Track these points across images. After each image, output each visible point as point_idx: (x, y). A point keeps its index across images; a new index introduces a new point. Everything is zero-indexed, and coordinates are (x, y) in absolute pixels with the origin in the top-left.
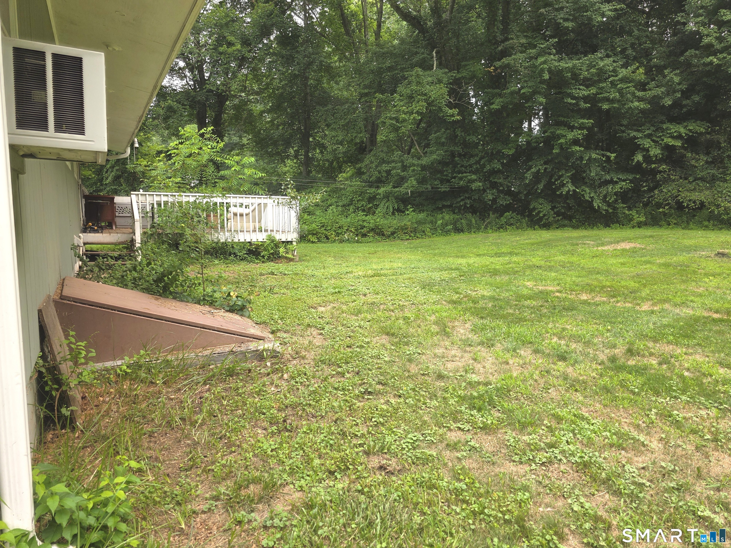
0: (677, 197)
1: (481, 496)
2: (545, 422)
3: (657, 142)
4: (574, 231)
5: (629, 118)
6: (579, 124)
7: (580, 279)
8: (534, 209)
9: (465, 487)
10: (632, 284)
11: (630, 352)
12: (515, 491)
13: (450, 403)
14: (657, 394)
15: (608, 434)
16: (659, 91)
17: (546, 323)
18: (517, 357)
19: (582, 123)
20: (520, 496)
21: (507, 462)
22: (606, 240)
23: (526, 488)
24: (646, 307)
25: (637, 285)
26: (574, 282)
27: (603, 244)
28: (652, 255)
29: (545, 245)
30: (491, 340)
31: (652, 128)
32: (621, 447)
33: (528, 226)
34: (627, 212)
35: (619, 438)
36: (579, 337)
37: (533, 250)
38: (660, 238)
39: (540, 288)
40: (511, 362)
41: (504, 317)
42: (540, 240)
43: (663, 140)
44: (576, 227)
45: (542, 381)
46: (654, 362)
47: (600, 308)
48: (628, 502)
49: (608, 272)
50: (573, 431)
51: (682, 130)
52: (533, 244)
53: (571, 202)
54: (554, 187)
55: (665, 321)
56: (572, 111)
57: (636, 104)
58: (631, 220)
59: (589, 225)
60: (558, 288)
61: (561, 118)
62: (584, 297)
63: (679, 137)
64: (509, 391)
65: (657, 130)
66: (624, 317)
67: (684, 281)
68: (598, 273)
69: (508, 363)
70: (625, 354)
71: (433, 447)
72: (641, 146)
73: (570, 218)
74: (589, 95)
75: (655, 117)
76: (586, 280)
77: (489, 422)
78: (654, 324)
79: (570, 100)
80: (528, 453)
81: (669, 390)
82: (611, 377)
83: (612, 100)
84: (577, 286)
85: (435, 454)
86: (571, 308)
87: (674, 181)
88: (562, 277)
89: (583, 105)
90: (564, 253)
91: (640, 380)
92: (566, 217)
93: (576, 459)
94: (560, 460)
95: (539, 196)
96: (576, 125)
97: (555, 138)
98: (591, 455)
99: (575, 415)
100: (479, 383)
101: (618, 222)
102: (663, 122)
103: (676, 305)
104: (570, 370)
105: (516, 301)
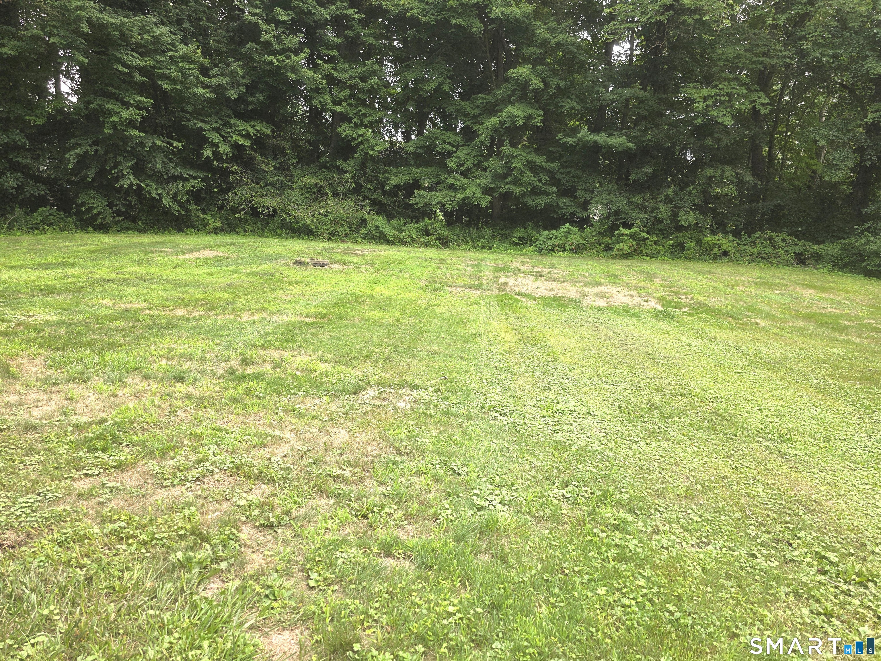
0: (251, 202)
1: (145, 526)
2: (185, 443)
3: (226, 137)
4: (142, 235)
5: (194, 105)
6: (136, 102)
7: (168, 293)
8: (83, 204)
9: (123, 524)
10: (226, 296)
11: (245, 362)
12: (179, 510)
13: (60, 452)
14: (279, 394)
15: (249, 437)
16: (223, 80)
17: (147, 345)
18: (125, 387)
19: (140, 101)
20: (186, 512)
21: (159, 490)
22: (185, 247)
23: (189, 504)
24: (245, 317)
25: (230, 296)
26: (162, 296)
27: (182, 252)
28: (238, 264)
29: (111, 253)
30: (83, 373)
31: (219, 121)
32: (263, 446)
33: (77, 228)
34: (201, 215)
35: (259, 438)
36: (191, 354)
37: (95, 260)
38: (242, 246)
39: (123, 306)
40: (120, 393)
41: (87, 345)
42: (100, 246)
43: (232, 137)
44: (142, 231)
45: (166, 406)
46: (268, 368)
47: (201, 323)
48: (282, 483)
49: (197, 285)
50: (216, 443)
51: (250, 129)
52: (93, 252)
53: (133, 200)
54: (110, 177)
55: (268, 329)
56: (124, 81)
57: (201, 90)
58: (206, 225)
59: (159, 228)
60: (145, 305)
61: (110, 89)
62: (180, 312)
63: (247, 136)
64: (132, 423)
65: (224, 125)
66: (229, 329)
67: (273, 290)
68: (186, 285)
69: (117, 396)
70: (240, 365)
71: (61, 502)
72: (210, 140)
73: (134, 219)
74: (145, 67)
75: (221, 110)
76: (176, 294)
77: (123, 458)
78: (259, 333)
79: (120, 68)
80: (179, 474)
81: (288, 388)
82: (236, 388)
83: (174, 79)
84: (168, 300)
85: (68, 508)
86: (170, 326)
87: (246, 184)
88: (145, 291)
89: (138, 78)
90: (138, 263)
91: (262, 385)
92: (128, 217)
93: (228, 465)
94: (212, 471)
95: (89, 186)
96: (132, 102)
97: (105, 113)
98: (240, 458)
99: (213, 429)
100: (90, 423)
101: (192, 226)
102: (229, 117)
103: (272, 313)
104: (191, 389)
105: (98, 323)
